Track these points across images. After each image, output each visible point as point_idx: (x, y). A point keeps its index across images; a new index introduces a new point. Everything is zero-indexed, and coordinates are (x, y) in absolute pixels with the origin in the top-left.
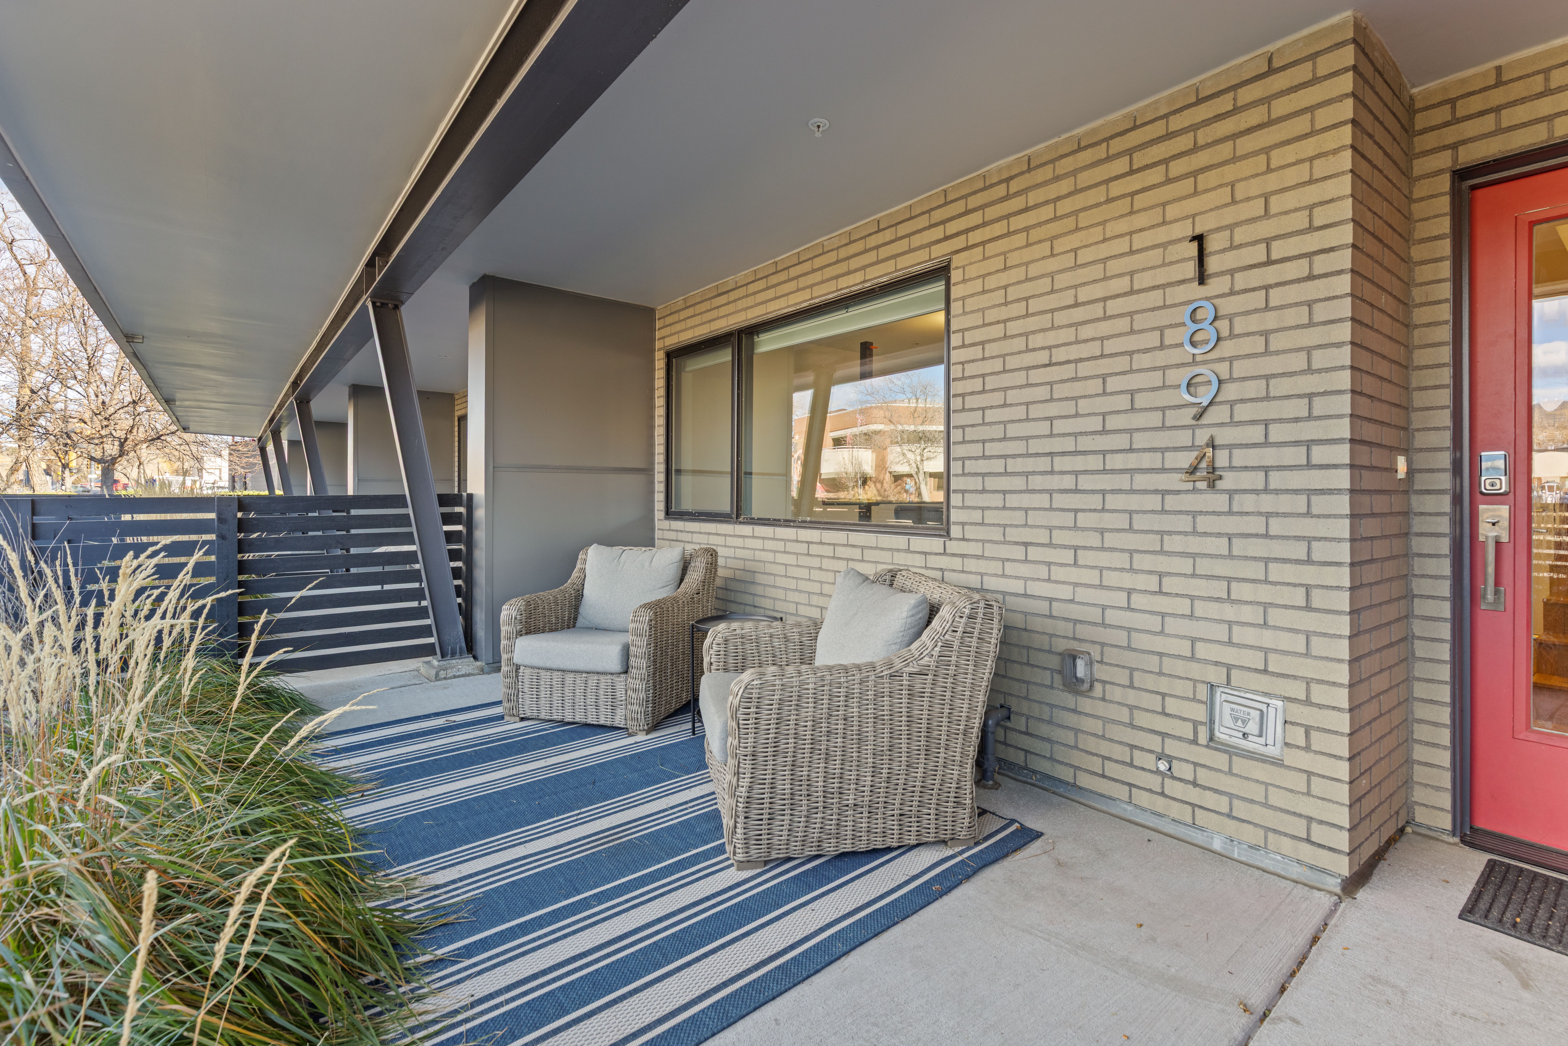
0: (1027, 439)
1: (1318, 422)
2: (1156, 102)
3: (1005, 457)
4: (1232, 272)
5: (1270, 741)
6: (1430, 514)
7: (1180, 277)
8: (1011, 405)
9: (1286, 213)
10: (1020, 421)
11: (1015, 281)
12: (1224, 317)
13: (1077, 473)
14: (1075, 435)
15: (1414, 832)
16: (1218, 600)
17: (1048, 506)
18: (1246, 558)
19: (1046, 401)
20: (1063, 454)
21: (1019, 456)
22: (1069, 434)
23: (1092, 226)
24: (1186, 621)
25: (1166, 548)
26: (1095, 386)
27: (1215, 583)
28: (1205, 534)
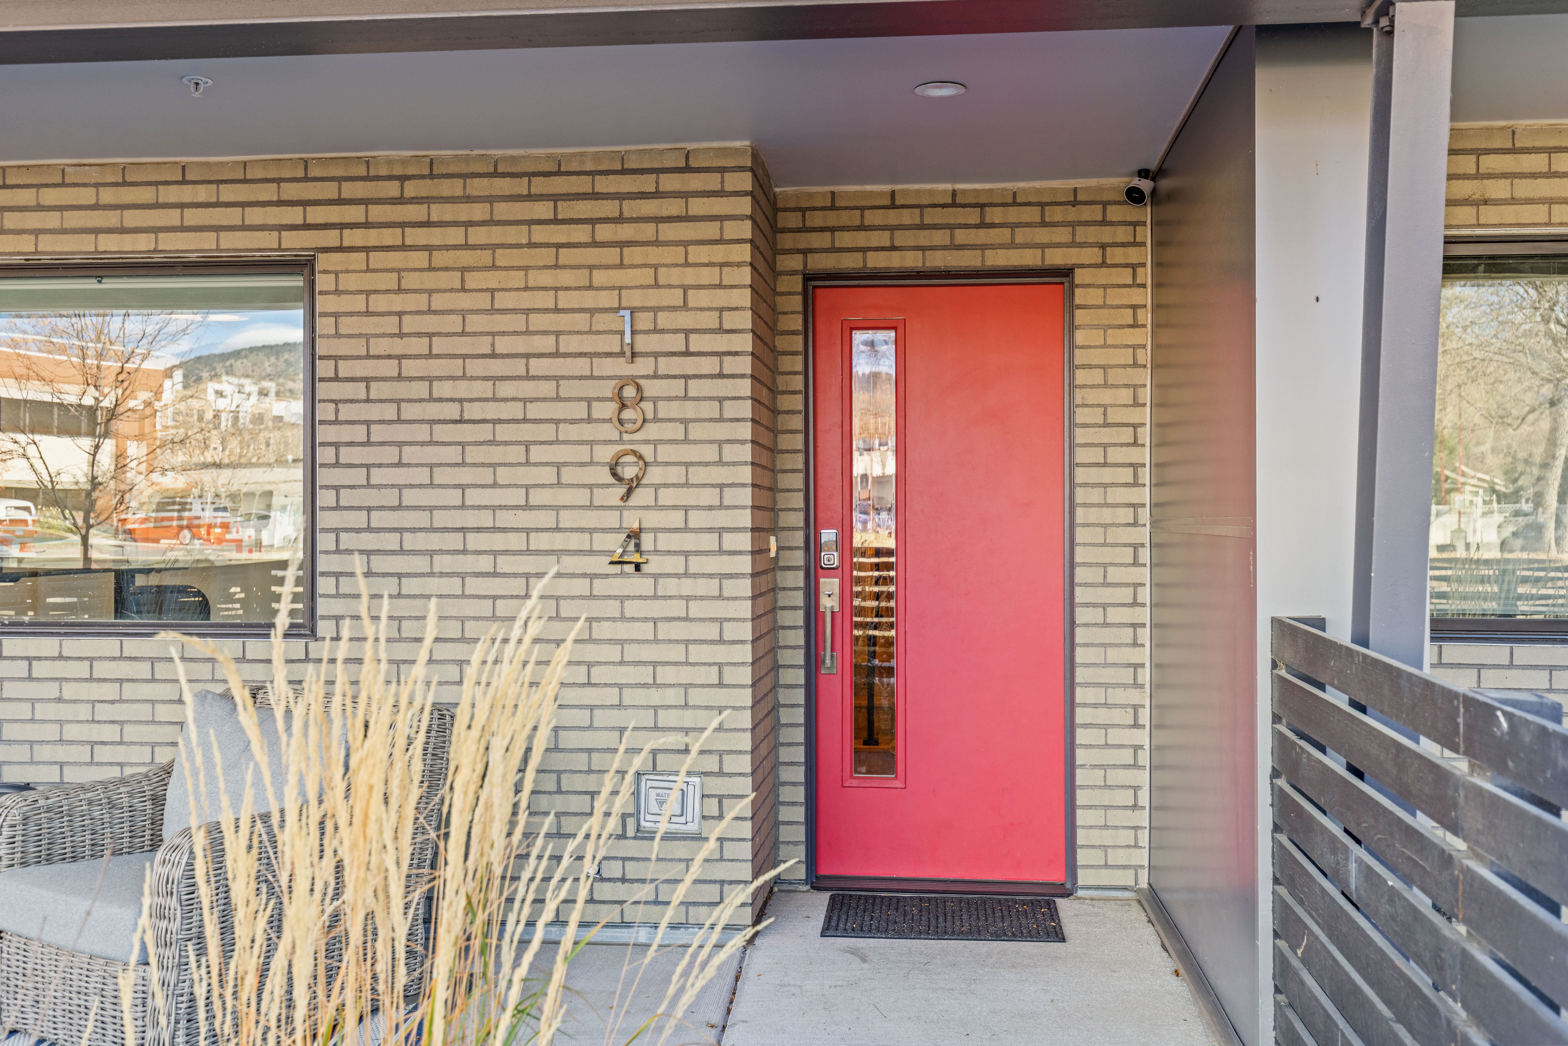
0: (431, 509)
1: (728, 511)
2: (582, 154)
3: (401, 530)
4: (656, 355)
5: (690, 819)
6: (790, 589)
7: (607, 349)
8: (408, 465)
9: (701, 309)
10: (421, 486)
11: (414, 309)
12: (649, 399)
13: (495, 553)
14: (494, 508)
15: (779, 891)
16: (645, 685)
17: (459, 592)
18: (670, 641)
19: (457, 465)
20: (479, 530)
21: (420, 530)
22: (486, 507)
23: (512, 268)
24: (615, 712)
25: (594, 636)
26: (516, 454)
27: (641, 669)
28: (633, 619)
